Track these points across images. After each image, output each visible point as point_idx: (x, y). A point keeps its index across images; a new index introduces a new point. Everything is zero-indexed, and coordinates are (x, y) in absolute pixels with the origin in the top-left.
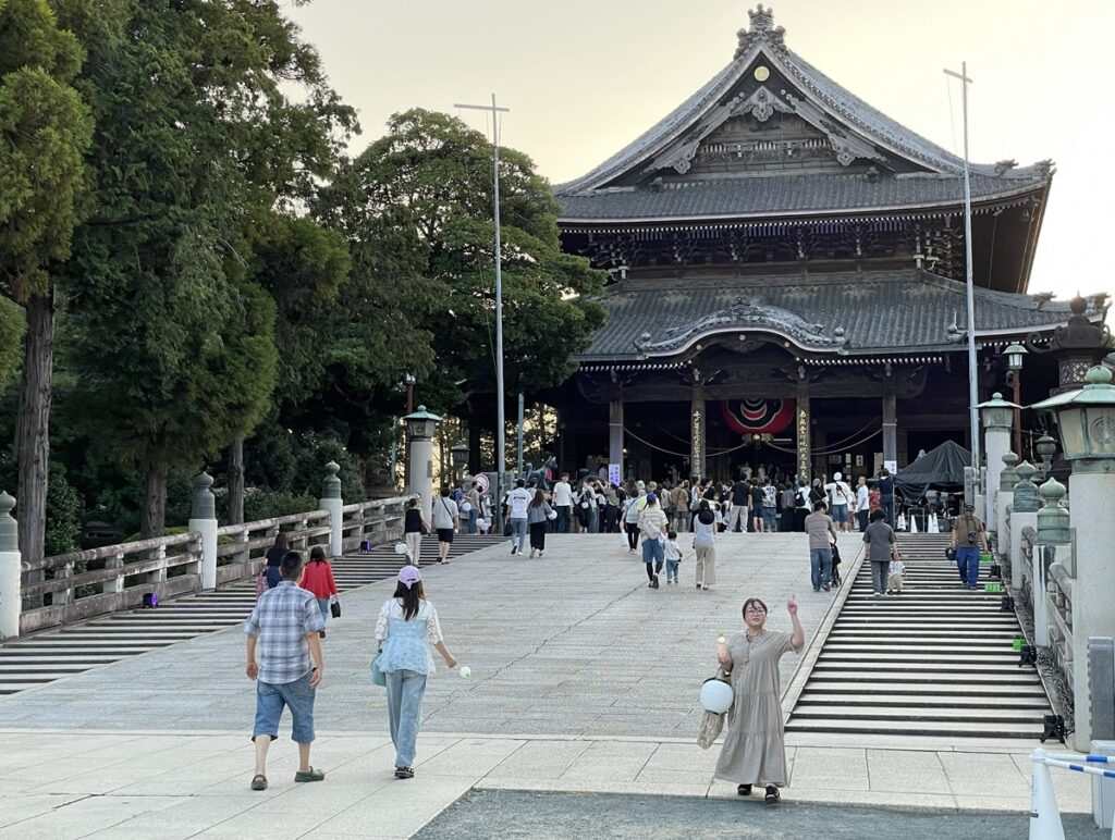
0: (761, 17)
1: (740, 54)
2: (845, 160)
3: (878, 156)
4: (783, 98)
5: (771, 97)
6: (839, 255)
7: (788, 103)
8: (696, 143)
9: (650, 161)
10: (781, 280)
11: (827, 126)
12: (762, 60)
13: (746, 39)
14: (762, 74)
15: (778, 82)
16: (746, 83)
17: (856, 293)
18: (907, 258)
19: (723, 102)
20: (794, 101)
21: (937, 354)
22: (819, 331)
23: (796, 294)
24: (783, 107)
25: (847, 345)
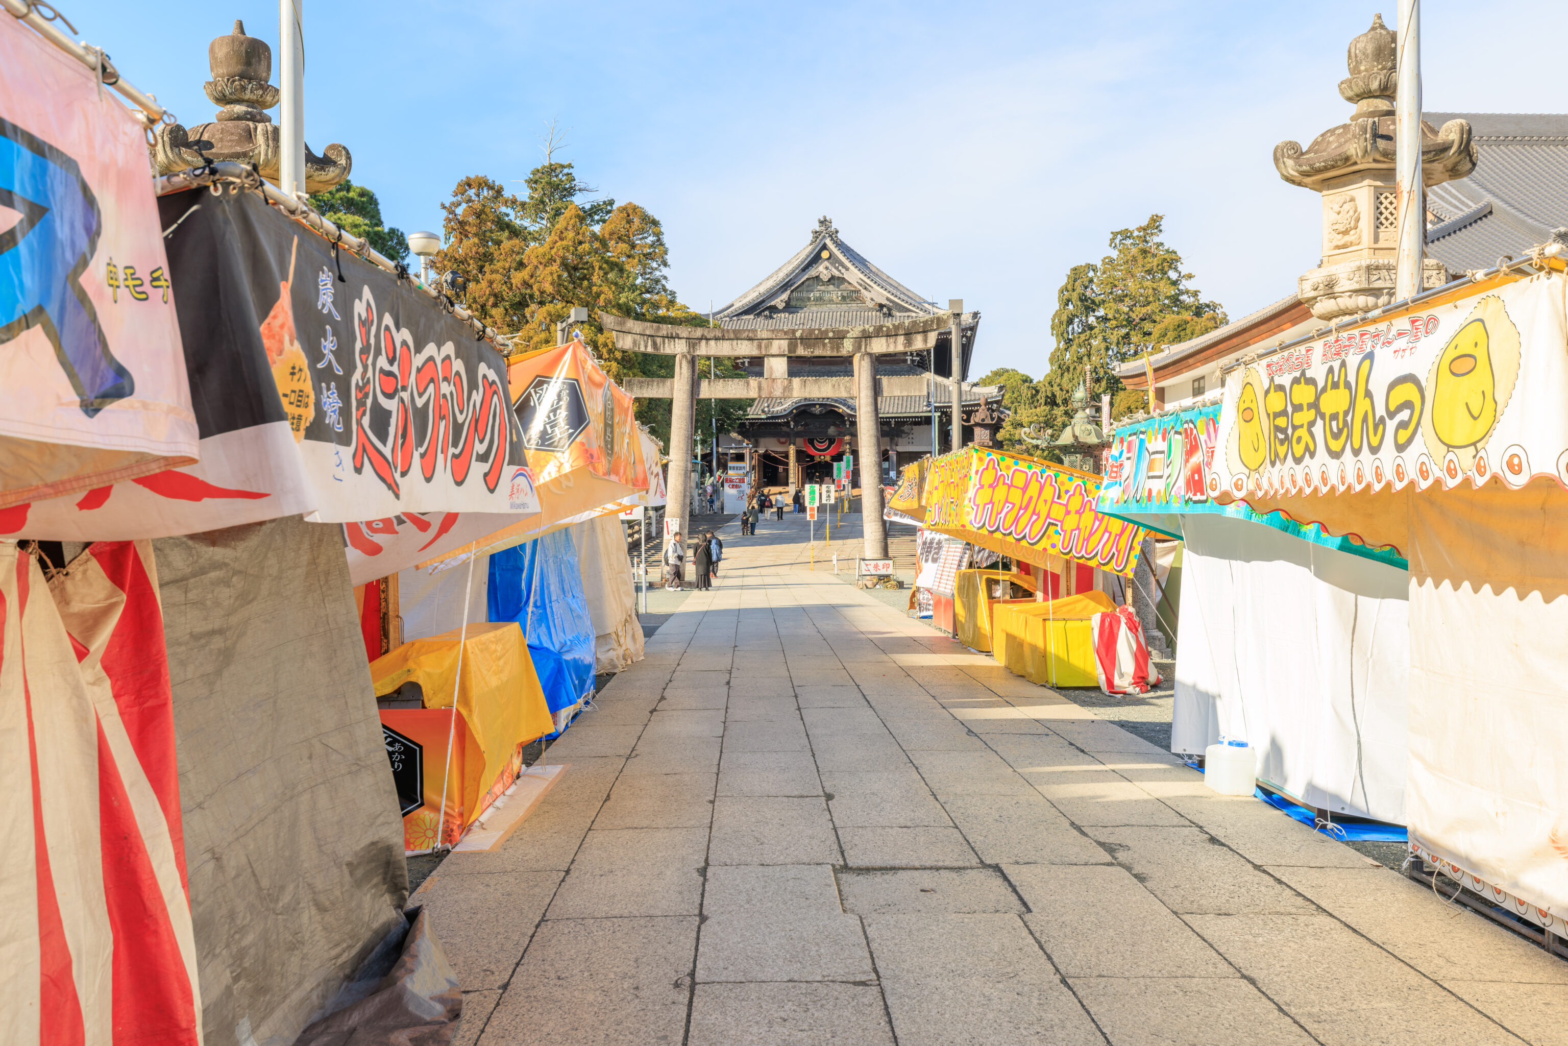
0: (824, 222)
1: (813, 243)
2: (870, 304)
4: (837, 268)
5: (830, 268)
7: (840, 271)
8: (789, 292)
9: (763, 301)
11: (861, 285)
12: (825, 247)
13: (817, 235)
14: (825, 254)
15: (834, 260)
16: (815, 259)
19: (804, 270)
20: (843, 270)
21: (917, 417)
24: (837, 273)
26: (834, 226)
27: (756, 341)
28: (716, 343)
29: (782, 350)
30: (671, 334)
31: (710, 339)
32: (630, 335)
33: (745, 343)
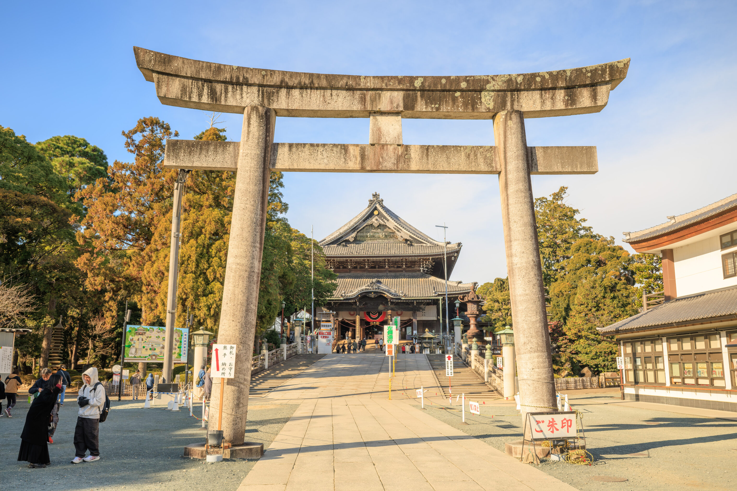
0: (375, 195)
1: (369, 207)
2: (400, 239)
3: (410, 239)
4: (382, 220)
5: (378, 220)
6: (398, 267)
8: (356, 232)
9: (342, 237)
11: (395, 229)
12: (376, 209)
13: (371, 202)
14: (376, 213)
15: (380, 215)
16: (371, 215)
18: (418, 269)
19: (364, 221)
20: (386, 221)
21: (430, 299)
24: (382, 223)
26: (381, 198)
27: (359, 92)
28: (301, 94)
29: (395, 105)
30: (238, 78)
31: (293, 87)
32: (178, 79)
33: (343, 93)
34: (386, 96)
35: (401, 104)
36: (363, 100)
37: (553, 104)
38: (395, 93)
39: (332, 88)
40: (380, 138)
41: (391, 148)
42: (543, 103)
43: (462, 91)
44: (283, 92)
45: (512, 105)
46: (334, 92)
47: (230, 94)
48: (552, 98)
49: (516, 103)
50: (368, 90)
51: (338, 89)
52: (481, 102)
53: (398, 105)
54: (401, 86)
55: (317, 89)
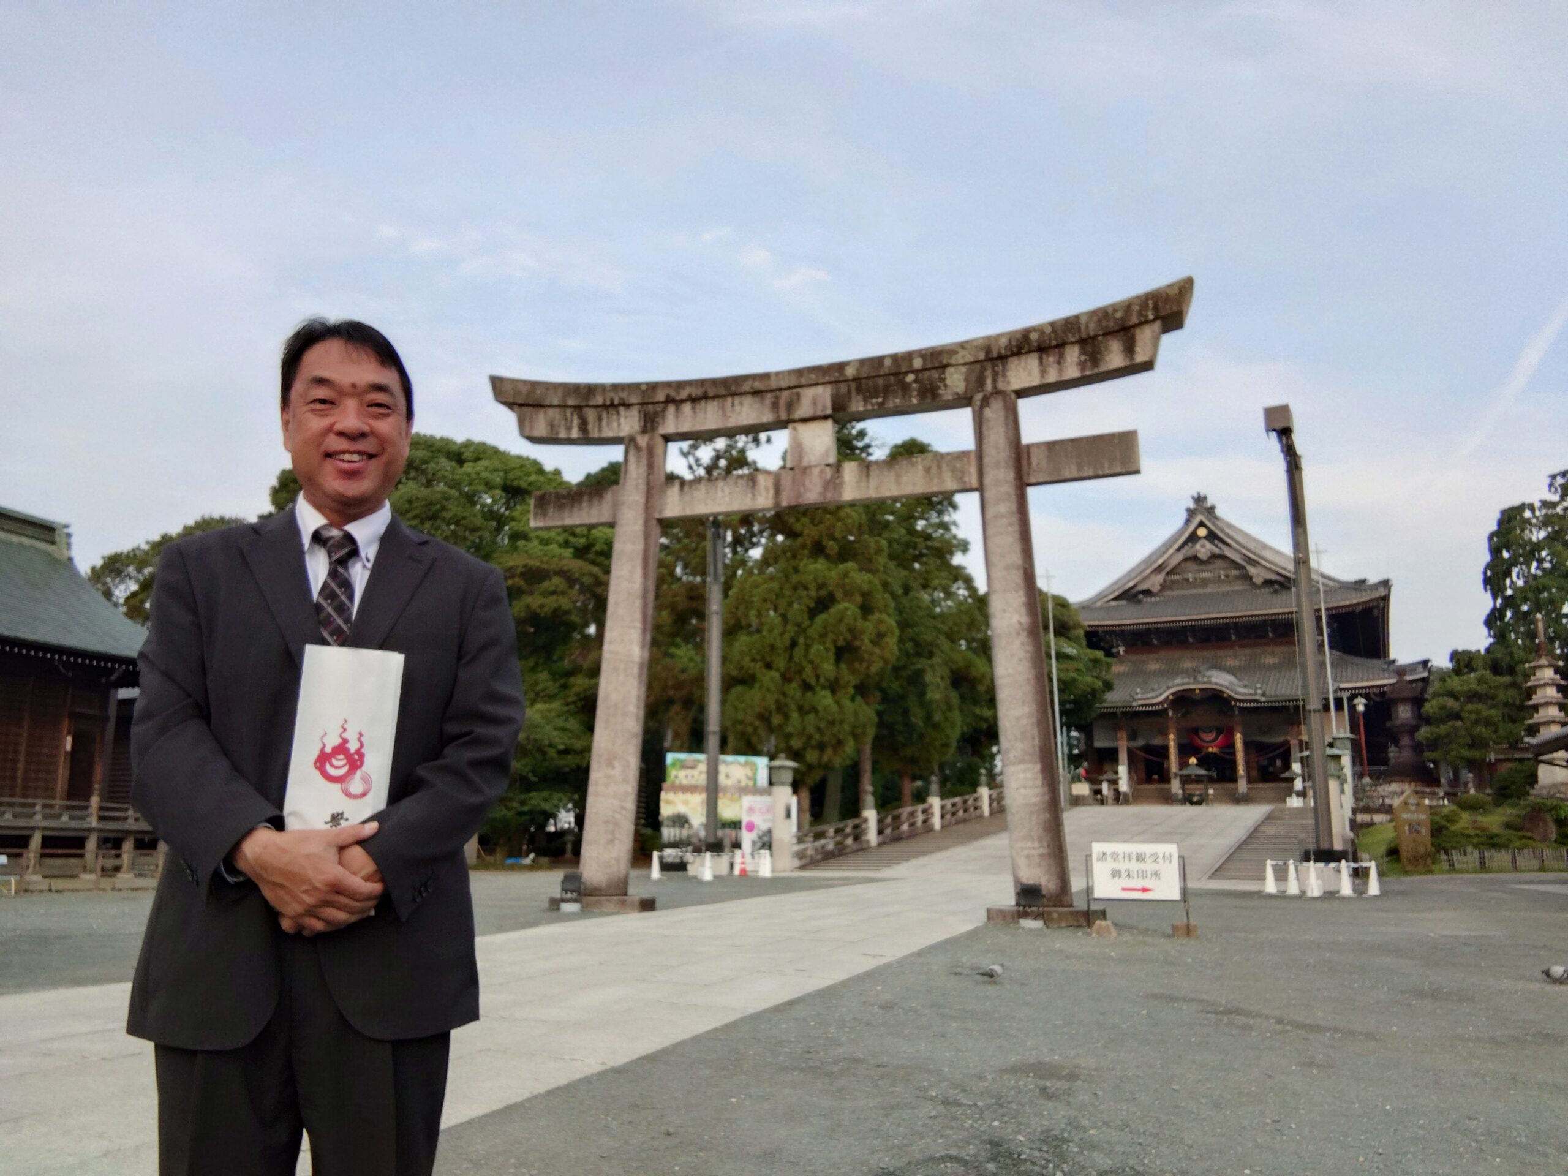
0: (1200, 500)
1: (1188, 521)
2: (1258, 581)
4: (1216, 546)
5: (1208, 545)
6: (1258, 638)
7: (1220, 548)
9: (1135, 586)
10: (1220, 653)
12: (1201, 524)
13: (1191, 513)
14: (1202, 532)
15: (1212, 536)
16: (1193, 538)
17: (1270, 660)
19: (1178, 550)
20: (1224, 548)
22: (1245, 686)
23: (1230, 662)
24: (1217, 551)
25: (1263, 695)
27: (769, 395)
28: (693, 408)
29: (819, 407)
30: (612, 400)
31: (682, 401)
32: (543, 410)
33: (748, 400)
34: (808, 394)
35: (829, 404)
36: (775, 406)
37: (1060, 371)
38: (820, 390)
39: (734, 395)
40: (801, 458)
41: (816, 471)
42: (1043, 372)
43: (916, 372)
44: (671, 409)
45: (994, 381)
46: (737, 400)
47: (604, 423)
48: (1059, 363)
49: (1000, 379)
50: (780, 389)
51: (741, 394)
52: (946, 386)
53: (824, 408)
54: (827, 379)
55: (714, 397)
